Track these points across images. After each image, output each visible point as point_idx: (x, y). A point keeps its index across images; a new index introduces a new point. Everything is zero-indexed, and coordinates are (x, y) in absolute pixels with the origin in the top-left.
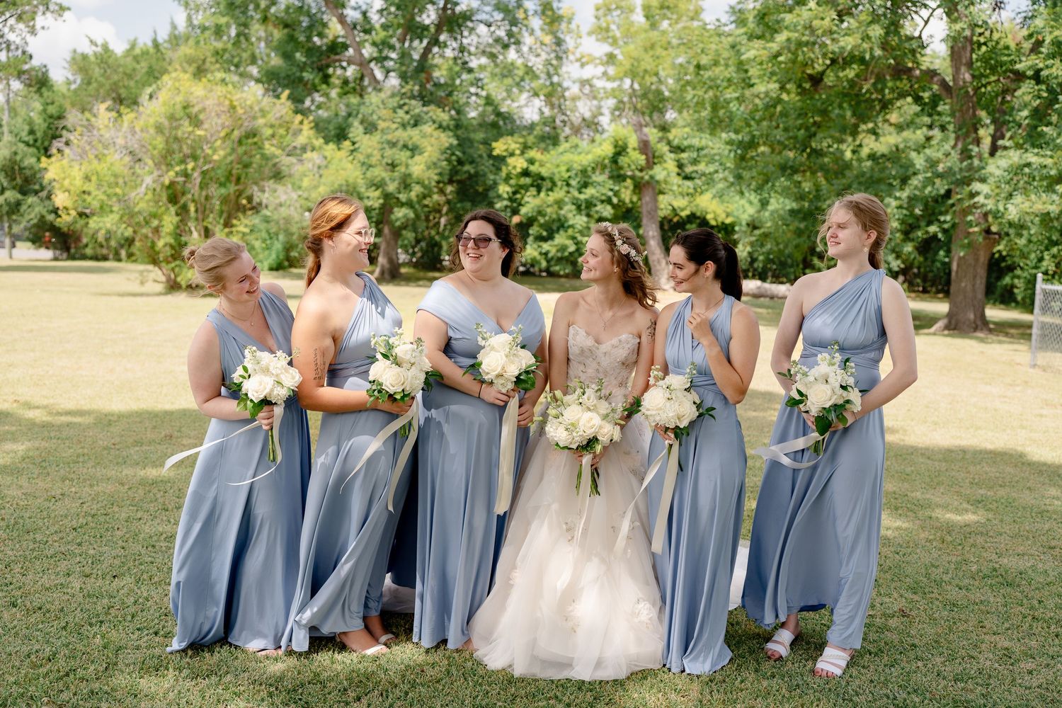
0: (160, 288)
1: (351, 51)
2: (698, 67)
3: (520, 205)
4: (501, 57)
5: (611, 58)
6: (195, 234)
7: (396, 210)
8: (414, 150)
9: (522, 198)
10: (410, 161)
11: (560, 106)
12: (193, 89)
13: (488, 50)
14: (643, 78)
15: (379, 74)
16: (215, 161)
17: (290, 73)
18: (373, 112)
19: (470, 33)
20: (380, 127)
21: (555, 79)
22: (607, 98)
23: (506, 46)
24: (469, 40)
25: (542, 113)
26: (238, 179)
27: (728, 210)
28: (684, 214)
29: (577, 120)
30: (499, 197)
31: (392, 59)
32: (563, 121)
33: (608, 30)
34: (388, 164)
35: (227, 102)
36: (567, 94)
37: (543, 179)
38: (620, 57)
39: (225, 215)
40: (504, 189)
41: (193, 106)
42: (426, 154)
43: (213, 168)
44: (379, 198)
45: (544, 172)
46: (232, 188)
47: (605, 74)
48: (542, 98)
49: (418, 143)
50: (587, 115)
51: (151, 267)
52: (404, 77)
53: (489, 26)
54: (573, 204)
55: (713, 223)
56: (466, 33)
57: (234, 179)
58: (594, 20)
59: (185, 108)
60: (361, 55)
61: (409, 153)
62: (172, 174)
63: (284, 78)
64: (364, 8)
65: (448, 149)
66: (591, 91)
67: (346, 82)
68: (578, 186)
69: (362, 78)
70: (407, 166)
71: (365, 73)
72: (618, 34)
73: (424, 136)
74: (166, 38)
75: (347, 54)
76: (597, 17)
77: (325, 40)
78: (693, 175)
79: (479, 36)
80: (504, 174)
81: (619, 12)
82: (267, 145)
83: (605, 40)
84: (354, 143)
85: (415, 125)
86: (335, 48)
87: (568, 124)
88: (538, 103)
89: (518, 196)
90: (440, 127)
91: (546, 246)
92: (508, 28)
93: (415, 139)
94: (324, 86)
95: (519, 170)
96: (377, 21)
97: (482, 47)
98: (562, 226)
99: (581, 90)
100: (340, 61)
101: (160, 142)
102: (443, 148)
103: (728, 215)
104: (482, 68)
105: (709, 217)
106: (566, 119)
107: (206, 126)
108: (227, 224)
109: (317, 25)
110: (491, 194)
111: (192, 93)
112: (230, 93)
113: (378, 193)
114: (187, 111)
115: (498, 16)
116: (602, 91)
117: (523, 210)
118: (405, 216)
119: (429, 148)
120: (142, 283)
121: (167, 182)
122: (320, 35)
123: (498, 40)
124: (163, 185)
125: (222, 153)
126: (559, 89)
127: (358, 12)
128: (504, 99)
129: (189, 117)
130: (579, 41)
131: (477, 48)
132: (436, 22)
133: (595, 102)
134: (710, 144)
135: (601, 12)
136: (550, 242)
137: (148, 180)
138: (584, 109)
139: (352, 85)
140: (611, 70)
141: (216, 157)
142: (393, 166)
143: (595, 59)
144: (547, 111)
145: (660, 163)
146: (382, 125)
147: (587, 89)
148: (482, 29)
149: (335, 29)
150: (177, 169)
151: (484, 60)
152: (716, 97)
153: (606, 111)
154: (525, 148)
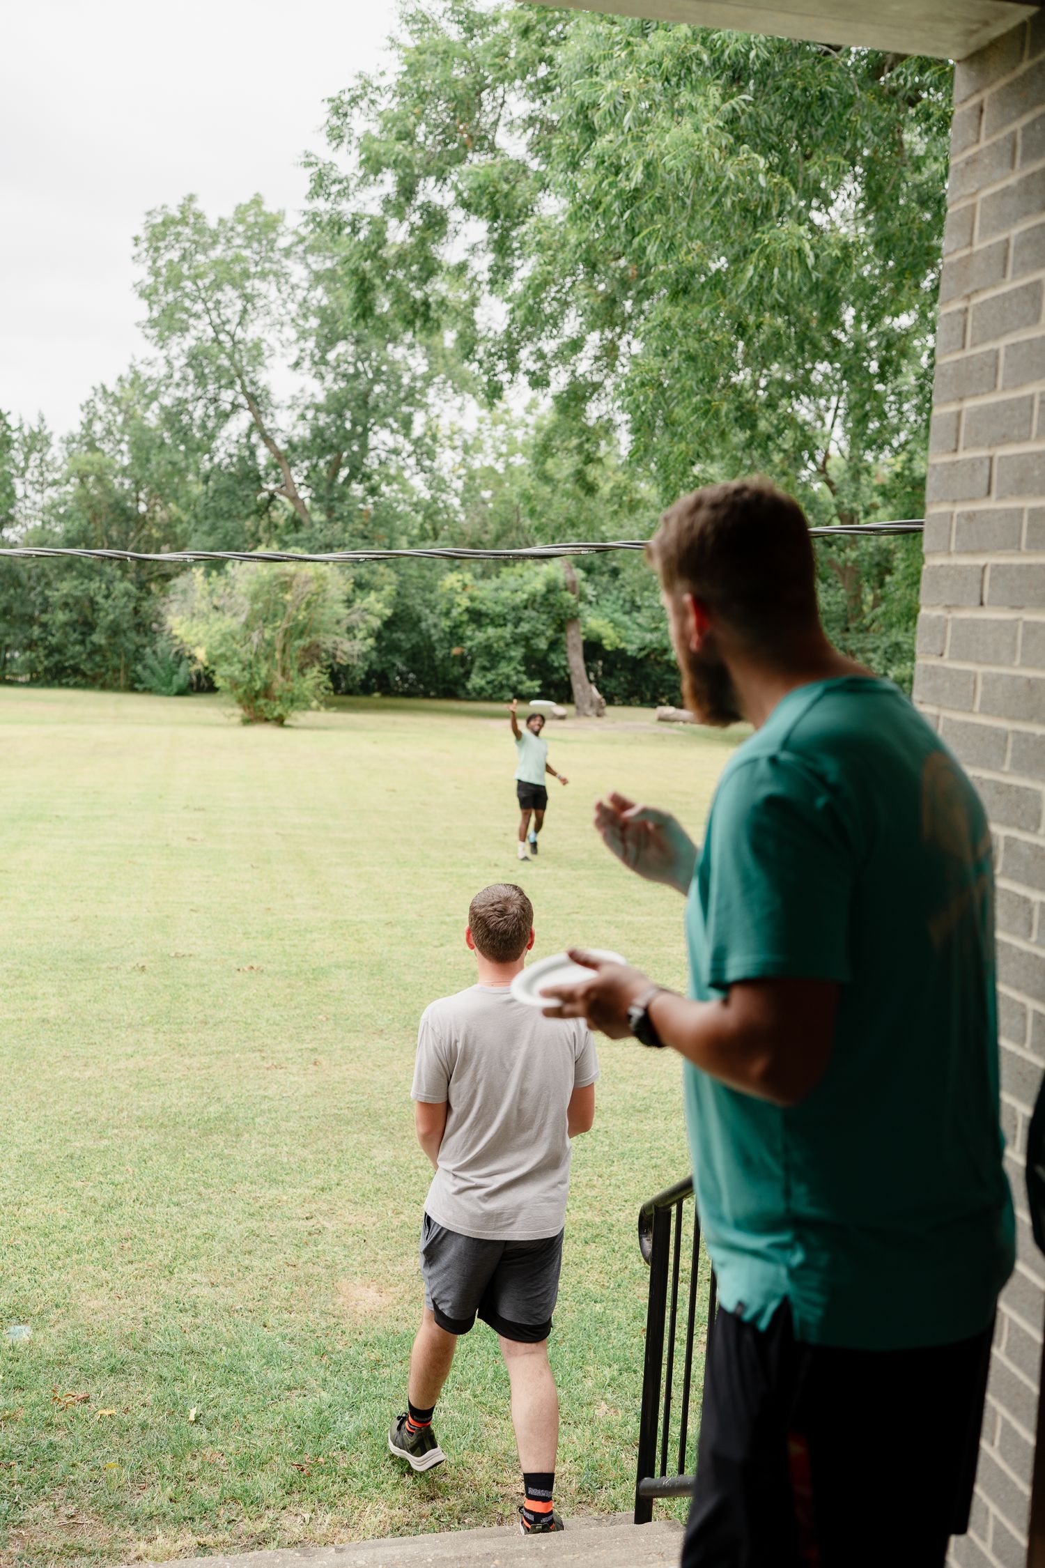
3: (461, 638)
9: (464, 632)
27: (621, 636)
30: (437, 628)
37: (481, 614)
40: (443, 623)
45: (484, 608)
55: (609, 648)
68: (514, 621)
80: (443, 608)
89: (459, 630)
91: (490, 676)
95: (462, 607)
105: (605, 642)
117: (467, 643)
154: (465, 587)
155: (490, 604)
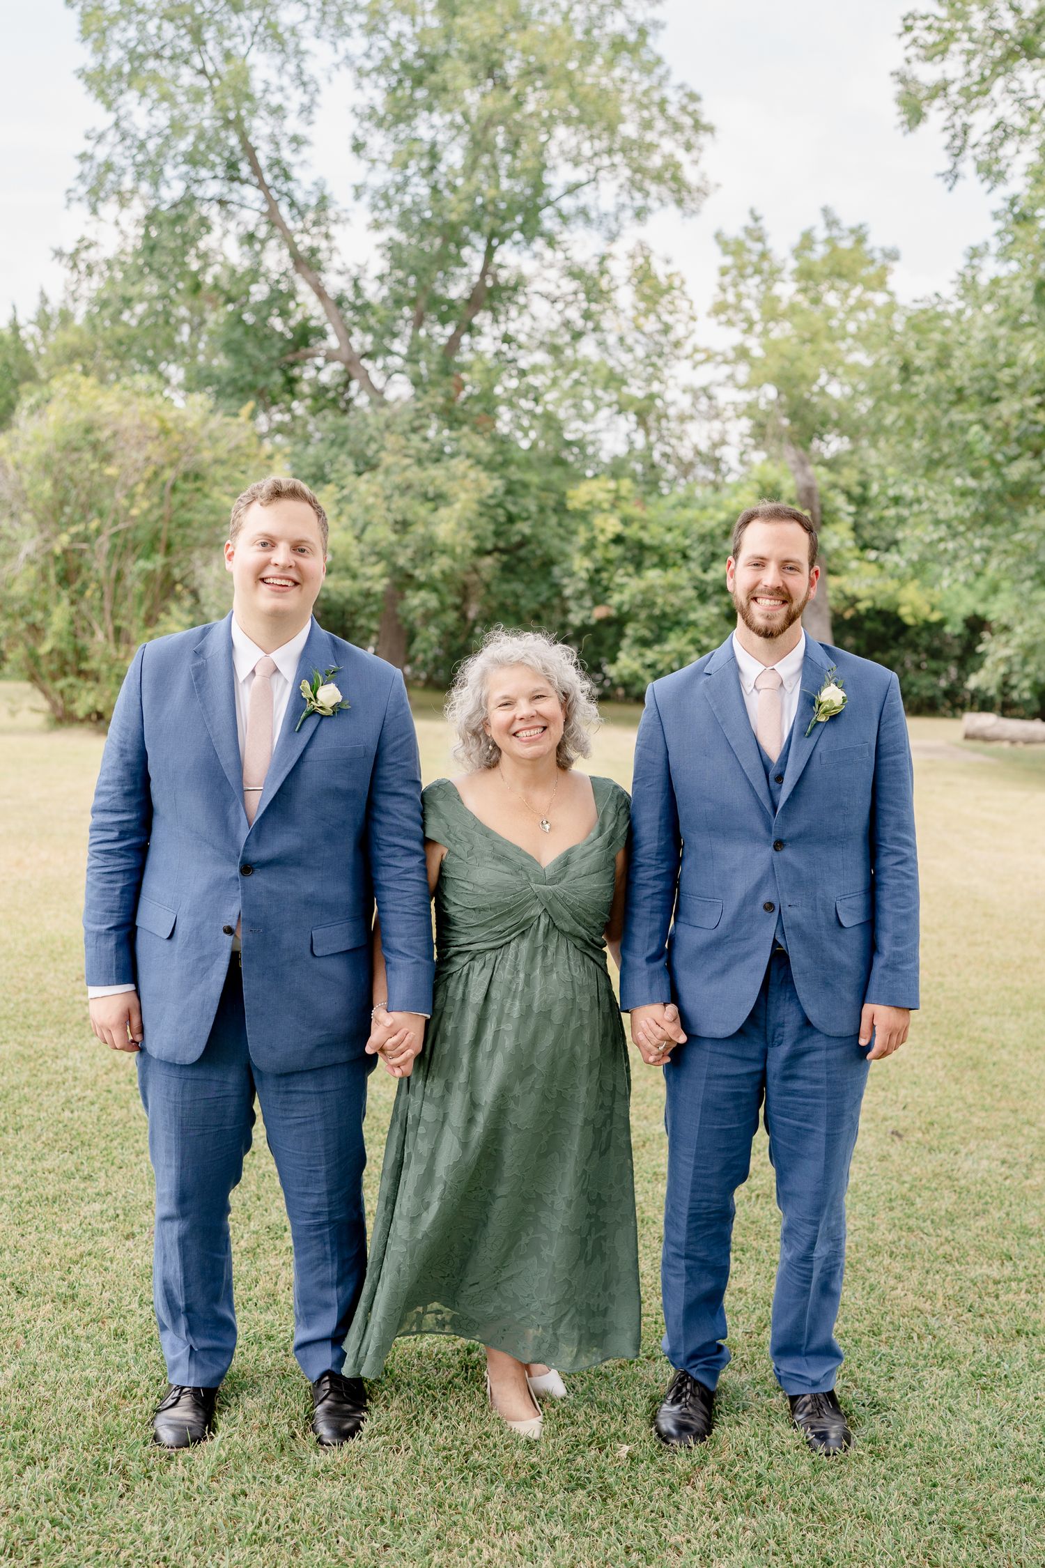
0: (39, 720)
1: (333, 342)
2: (906, 369)
3: (607, 589)
4: (568, 352)
5: (742, 353)
6: (100, 635)
7: (409, 593)
8: (438, 499)
9: (610, 579)
10: (432, 518)
11: (659, 430)
12: (100, 401)
13: (547, 339)
14: (796, 386)
15: (377, 380)
16: (133, 518)
17: (237, 375)
18: (371, 439)
19: (520, 313)
20: (384, 465)
21: (656, 387)
22: (738, 417)
23: (577, 336)
24: (517, 324)
25: (631, 443)
26: (169, 547)
27: (935, 600)
28: (863, 606)
29: (686, 453)
30: (571, 574)
31: (398, 354)
32: (665, 455)
33: (738, 308)
34: (396, 522)
35: (155, 424)
36: (672, 412)
37: (642, 547)
38: (757, 352)
39: (147, 604)
40: (581, 565)
41: (100, 428)
42: (458, 506)
43: (128, 530)
44: (383, 576)
45: (646, 538)
46: (159, 560)
47: (731, 377)
48: (633, 418)
49: (444, 489)
50: (704, 447)
51: (27, 686)
52: (417, 382)
53: (554, 302)
54: (695, 588)
55: (909, 620)
56: (513, 312)
57: (162, 546)
58: (716, 290)
59: (88, 431)
60: (350, 346)
61: (430, 505)
62: (65, 539)
63: (228, 384)
64: (354, 272)
65: (491, 497)
66: (711, 407)
67: (321, 391)
68: (701, 559)
69: (346, 385)
70: (426, 524)
71: (355, 374)
72: (756, 315)
73: (452, 478)
74: (33, 317)
75: (324, 344)
76: (723, 289)
77: (293, 323)
78: (877, 543)
79: (534, 318)
80: (581, 538)
81: (757, 279)
82: (216, 493)
83: (730, 323)
84: (343, 488)
85: (438, 460)
86: (305, 336)
87: (673, 459)
88: (627, 423)
89: (605, 575)
90: (479, 462)
91: (651, 655)
92: (585, 305)
93: (438, 482)
94: (287, 397)
95: (610, 535)
96: (375, 294)
97: (538, 336)
98: (678, 623)
99: (694, 405)
100: (313, 356)
101: (47, 487)
102: (484, 495)
103: (933, 609)
104: (536, 369)
105: (903, 611)
106: (668, 450)
107: (118, 460)
108: (150, 620)
109: (281, 299)
110: (556, 571)
111: (99, 408)
112: (159, 408)
113: (379, 569)
114: (91, 437)
115: (569, 286)
116: (730, 408)
117: (616, 598)
118: (423, 604)
119: (463, 496)
120: (13, 713)
121: (58, 550)
122: (285, 314)
123: (567, 324)
124: (50, 553)
125: (145, 505)
126: (658, 403)
127: (345, 278)
128: (568, 419)
129: (95, 446)
130: (692, 325)
131: (530, 336)
132: (467, 295)
133: (717, 425)
134: (931, 494)
135: (727, 279)
136: (657, 648)
137: (28, 546)
138: (698, 435)
139: (331, 395)
140: (742, 372)
141: (135, 512)
142: (403, 526)
143: (717, 354)
144: (640, 440)
145: (833, 522)
146: (387, 459)
147: (703, 403)
148: (540, 307)
149: (308, 305)
150: (73, 530)
151: (541, 357)
152: (934, 418)
153: (733, 438)
154: (617, 499)
155: (655, 529)
